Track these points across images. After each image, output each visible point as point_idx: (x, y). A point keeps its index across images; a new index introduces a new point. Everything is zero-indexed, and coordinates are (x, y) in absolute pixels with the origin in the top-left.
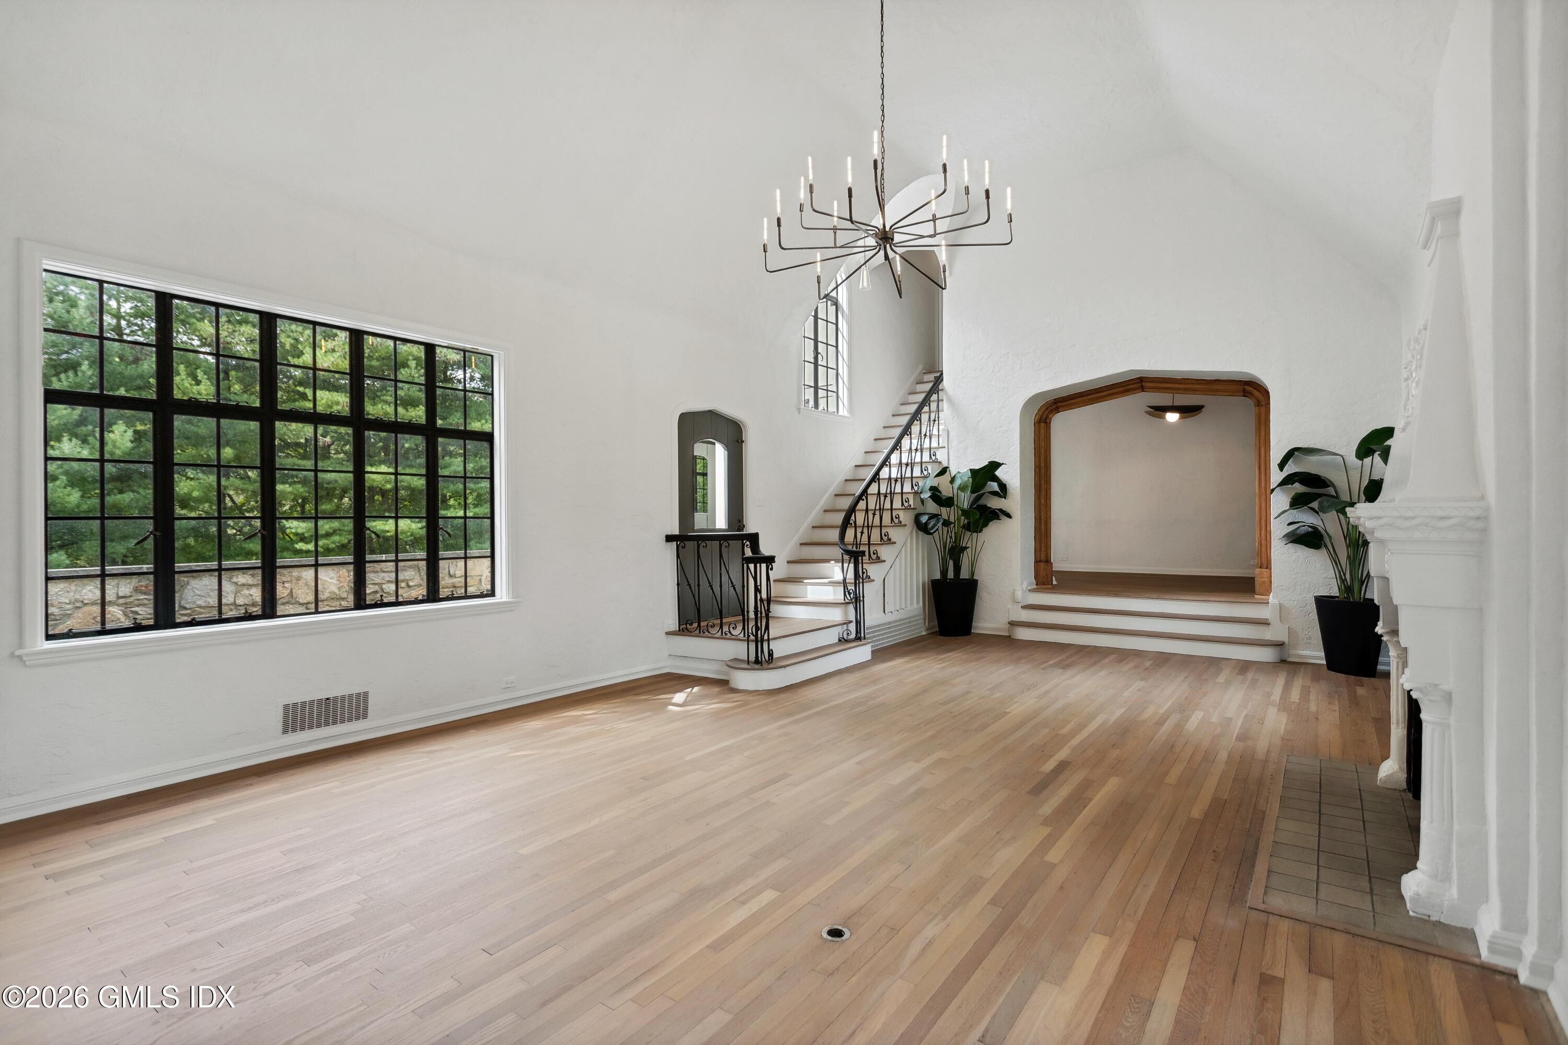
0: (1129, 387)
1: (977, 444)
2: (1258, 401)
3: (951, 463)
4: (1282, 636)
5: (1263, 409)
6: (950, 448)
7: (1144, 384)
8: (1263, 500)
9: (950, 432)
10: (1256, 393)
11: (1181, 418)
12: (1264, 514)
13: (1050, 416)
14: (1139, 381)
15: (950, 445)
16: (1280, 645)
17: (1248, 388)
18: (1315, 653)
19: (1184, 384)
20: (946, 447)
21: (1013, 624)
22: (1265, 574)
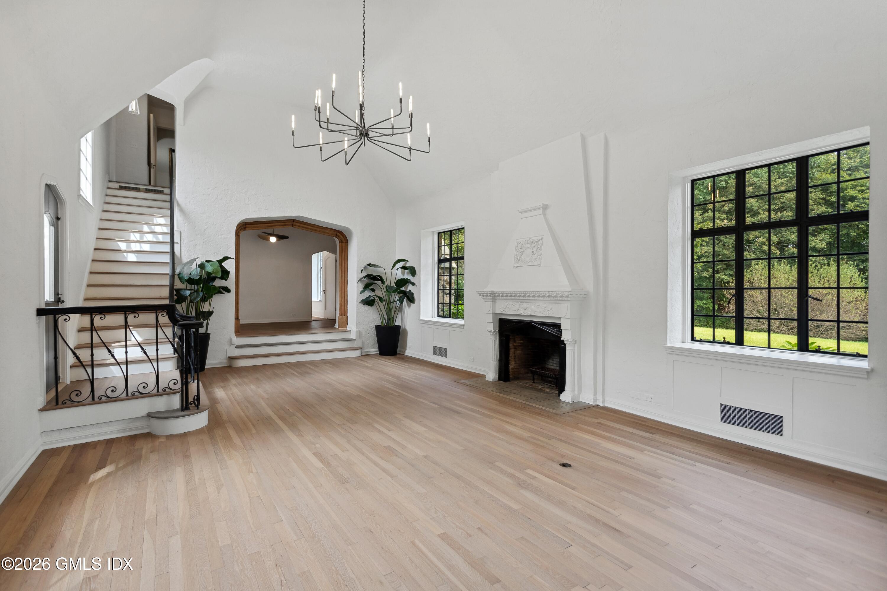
0: (287, 223)
1: (205, 243)
2: (341, 240)
3: (183, 254)
4: (360, 345)
5: (344, 244)
6: (182, 244)
7: (294, 223)
8: (343, 285)
9: (182, 233)
10: (341, 237)
11: (277, 240)
12: (343, 291)
13: (240, 232)
14: (292, 221)
15: (182, 242)
16: (360, 348)
17: (338, 234)
18: (375, 350)
19: (313, 227)
20: (179, 242)
21: (231, 359)
22: (344, 318)
